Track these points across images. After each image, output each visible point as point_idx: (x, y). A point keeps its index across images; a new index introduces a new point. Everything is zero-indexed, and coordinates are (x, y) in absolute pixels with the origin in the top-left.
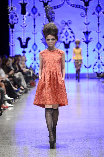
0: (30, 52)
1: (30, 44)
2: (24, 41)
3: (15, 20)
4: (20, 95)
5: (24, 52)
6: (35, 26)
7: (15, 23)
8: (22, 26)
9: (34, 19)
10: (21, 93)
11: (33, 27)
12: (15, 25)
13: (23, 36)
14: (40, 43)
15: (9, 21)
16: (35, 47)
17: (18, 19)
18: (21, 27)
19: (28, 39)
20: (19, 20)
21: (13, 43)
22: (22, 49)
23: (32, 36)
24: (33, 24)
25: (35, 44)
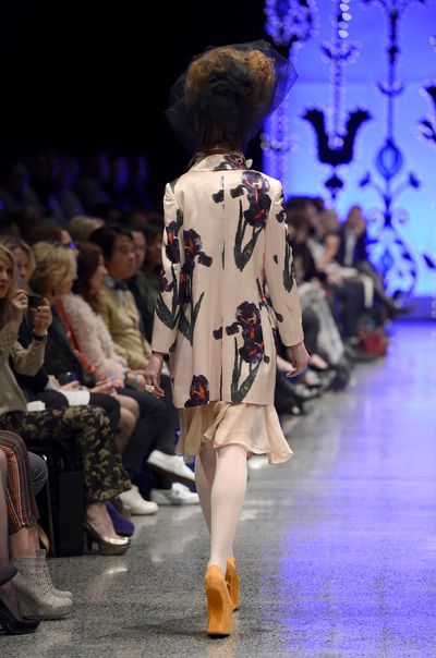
0: (365, 182)
1: (367, 144)
2: (335, 126)
3: (296, 21)
4: (306, 393)
5: (334, 184)
6: (393, 52)
7: (295, 38)
8: (328, 53)
9: (394, 18)
10: (310, 387)
11: (385, 57)
12: (298, 46)
13: (331, 100)
14: (420, 138)
15: (267, 26)
16: (389, 158)
17: (309, 19)
18: (325, 59)
19: (358, 119)
20: (317, 24)
21: (280, 136)
22: (326, 171)
23: (377, 105)
24: (386, 42)
25: (390, 144)
